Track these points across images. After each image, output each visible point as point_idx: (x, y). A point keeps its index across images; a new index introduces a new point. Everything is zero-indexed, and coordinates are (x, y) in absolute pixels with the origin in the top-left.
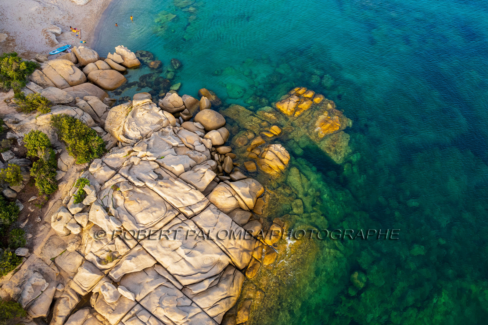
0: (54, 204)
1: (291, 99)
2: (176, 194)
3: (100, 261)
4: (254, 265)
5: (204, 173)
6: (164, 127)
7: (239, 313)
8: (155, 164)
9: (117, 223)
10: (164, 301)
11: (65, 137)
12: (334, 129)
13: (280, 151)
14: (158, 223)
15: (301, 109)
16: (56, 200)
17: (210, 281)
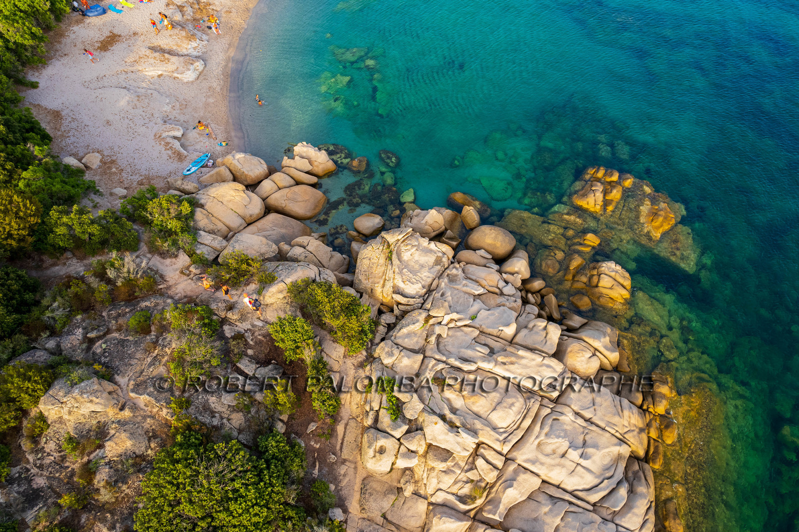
0: (345, 428)
1: (593, 188)
2: (527, 371)
3: (463, 499)
4: (656, 448)
6: (448, 268)
7: (667, 524)
8: (472, 331)
9: (473, 436)
12: (669, 224)
13: (617, 272)
14: (523, 420)
15: (612, 200)
16: (346, 422)
17: (623, 486)
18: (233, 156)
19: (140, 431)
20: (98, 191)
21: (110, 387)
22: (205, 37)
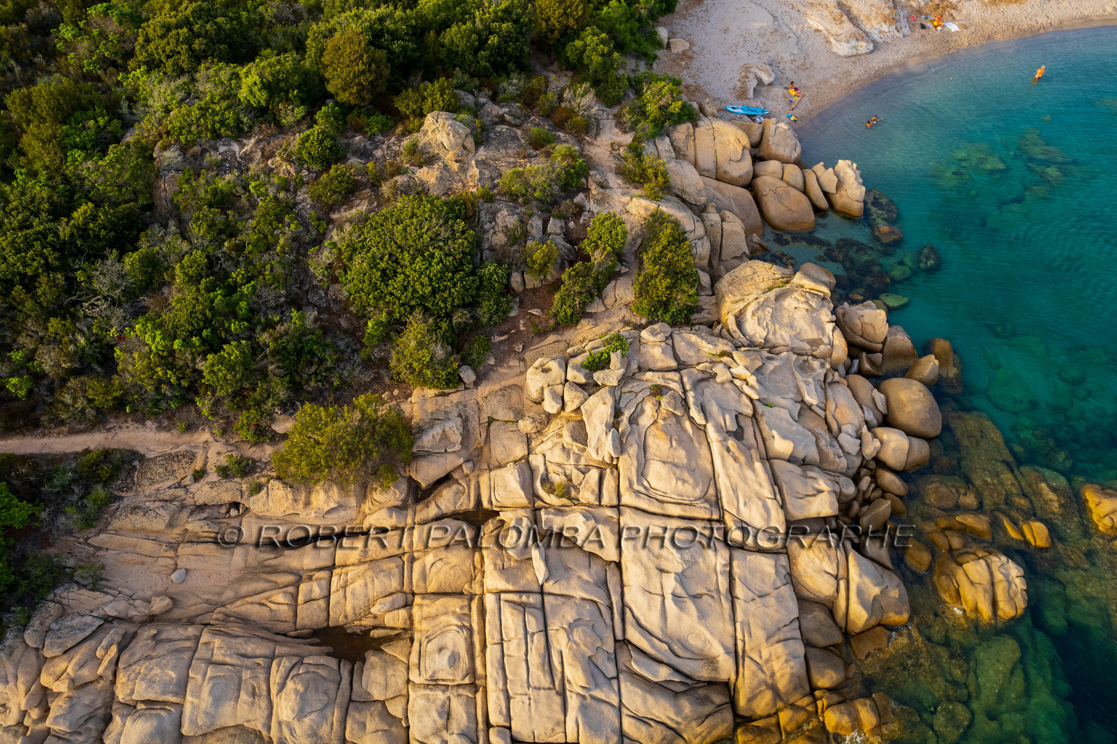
0: (554, 342)
2: (741, 485)
3: (545, 480)
4: (767, 731)
5: (820, 492)
6: (815, 357)
8: (748, 406)
9: (615, 448)
10: (580, 630)
11: (650, 255)
13: (1009, 583)
14: (674, 503)
16: (561, 339)
17: (672, 674)
18: (778, 122)
19: (447, 183)
20: (651, 65)
21: (470, 143)
22: (906, 31)
